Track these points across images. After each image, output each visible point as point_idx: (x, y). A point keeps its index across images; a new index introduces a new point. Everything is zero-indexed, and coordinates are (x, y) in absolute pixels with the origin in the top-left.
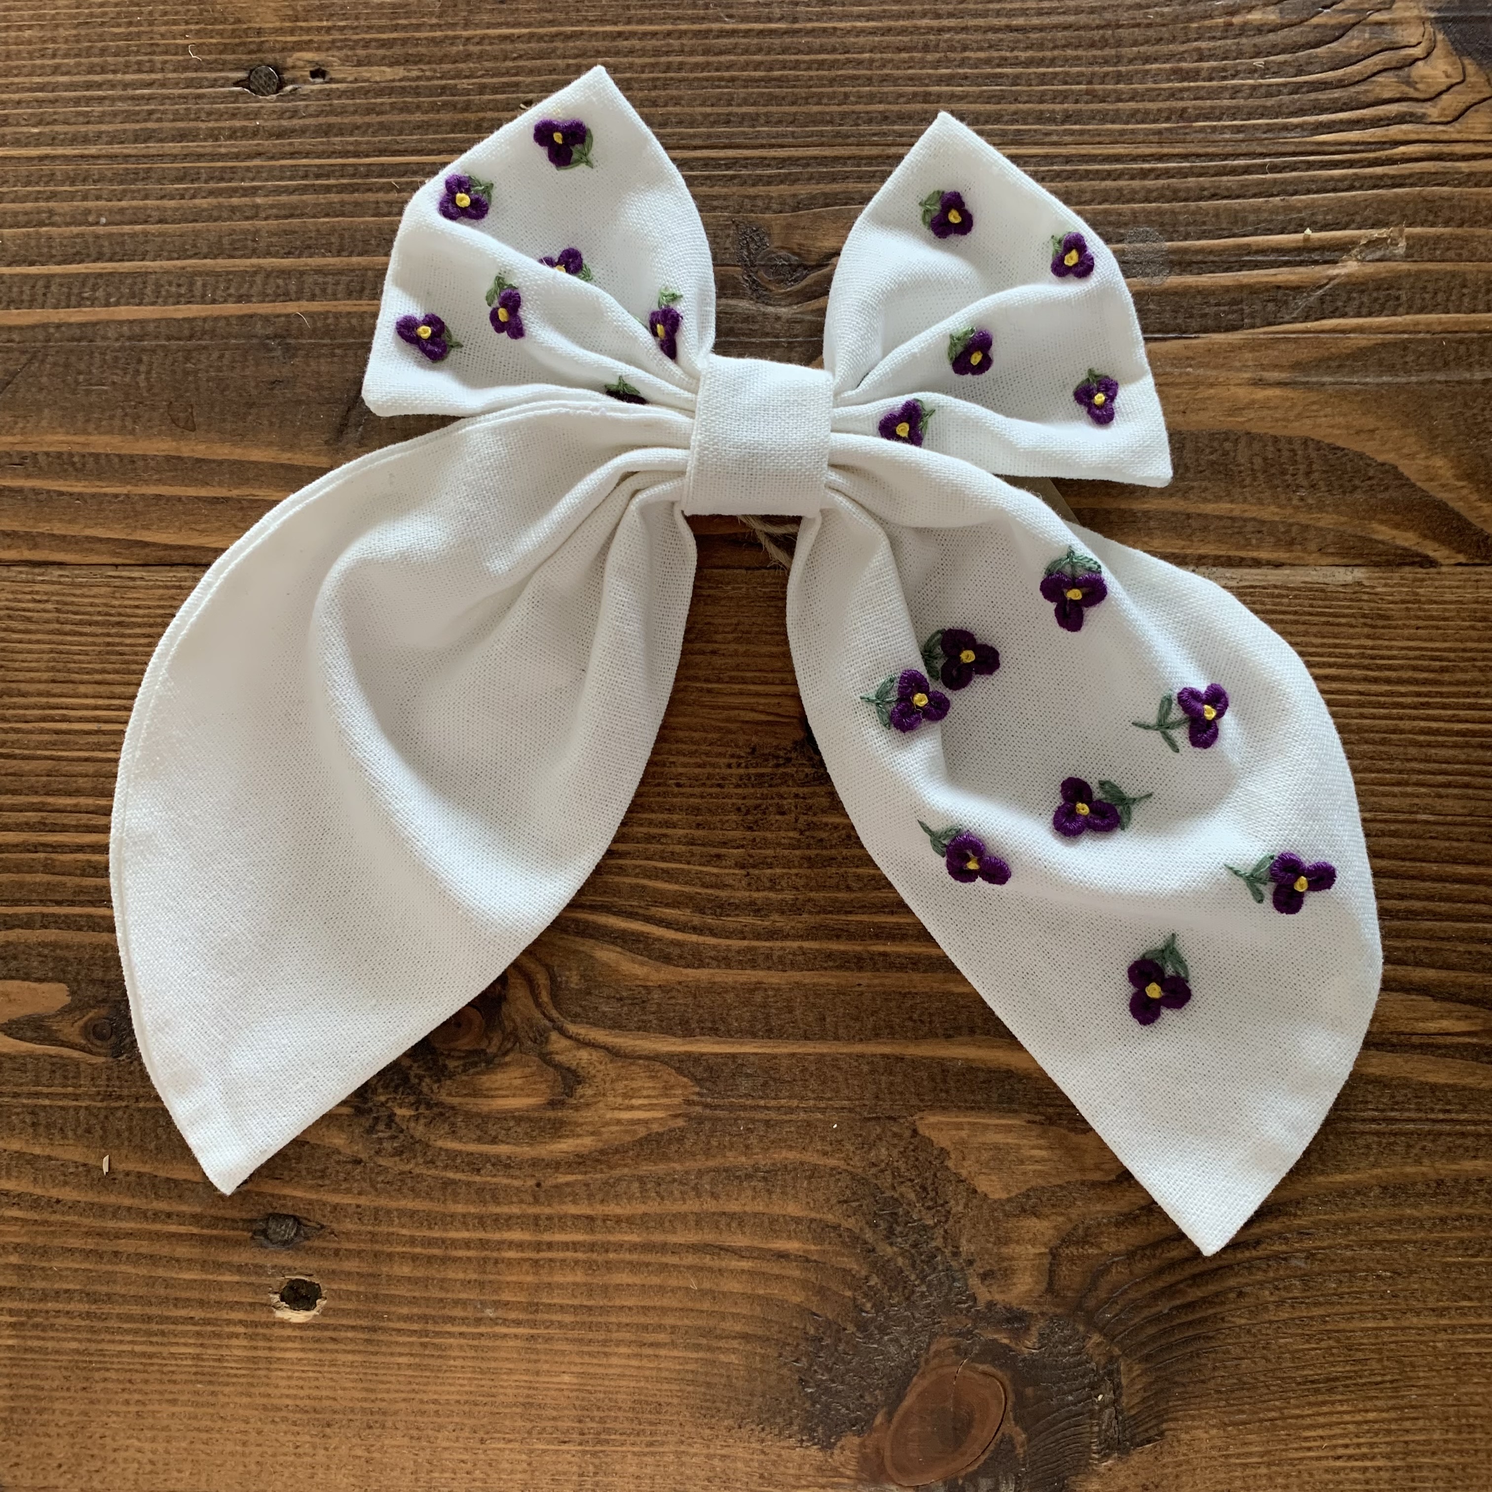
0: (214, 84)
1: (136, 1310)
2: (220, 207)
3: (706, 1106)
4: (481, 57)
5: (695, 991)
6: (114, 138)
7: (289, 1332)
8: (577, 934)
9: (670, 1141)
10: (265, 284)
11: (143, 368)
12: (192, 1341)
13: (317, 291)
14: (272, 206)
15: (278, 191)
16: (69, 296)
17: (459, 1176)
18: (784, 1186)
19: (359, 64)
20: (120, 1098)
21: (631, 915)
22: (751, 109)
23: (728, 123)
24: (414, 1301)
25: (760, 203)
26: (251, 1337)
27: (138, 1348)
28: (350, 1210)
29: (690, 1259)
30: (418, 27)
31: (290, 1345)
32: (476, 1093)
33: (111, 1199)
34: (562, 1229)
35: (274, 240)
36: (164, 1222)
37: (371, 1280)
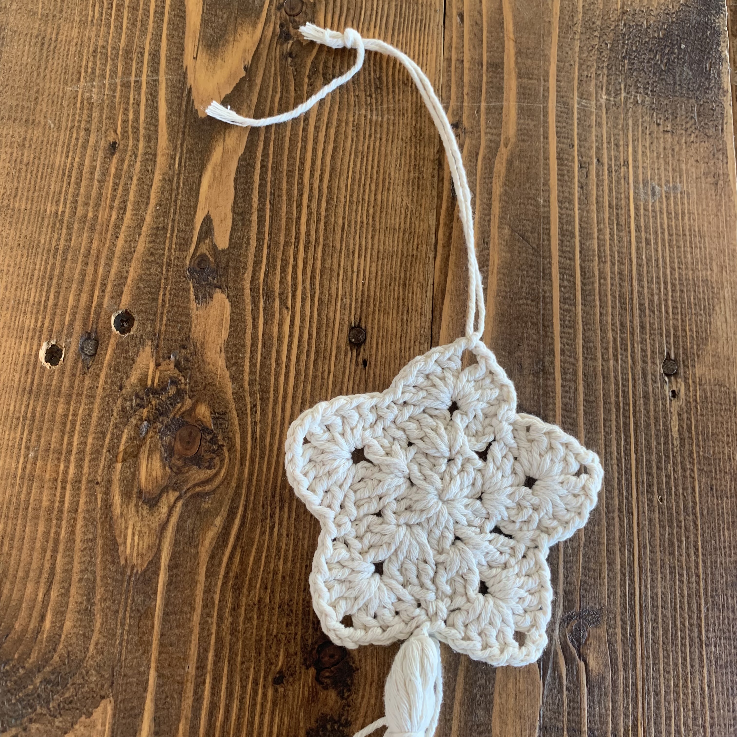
0: (668, 343)
1: (56, 272)
2: (608, 342)
3: (130, 577)
4: (684, 476)
5: (193, 572)
6: (640, 294)
7: (35, 348)
8: (230, 508)
9: (112, 556)
10: (569, 363)
11: (529, 302)
12: (37, 300)
13: (566, 389)
14: (608, 368)
15: (616, 371)
16: (565, 268)
17: (107, 440)
18: (81, 620)
19: (679, 415)
20: (167, 271)
21: (237, 538)
22: (660, 619)
23: (653, 606)
24: (43, 414)
25: (612, 622)
26: (34, 330)
27: (36, 272)
28: (95, 384)
29: (47, 566)
30: (698, 445)
31: (28, 348)
32: (151, 451)
33: (115, 263)
34: (73, 496)
35: (592, 369)
36: (101, 288)
37: (57, 392)
